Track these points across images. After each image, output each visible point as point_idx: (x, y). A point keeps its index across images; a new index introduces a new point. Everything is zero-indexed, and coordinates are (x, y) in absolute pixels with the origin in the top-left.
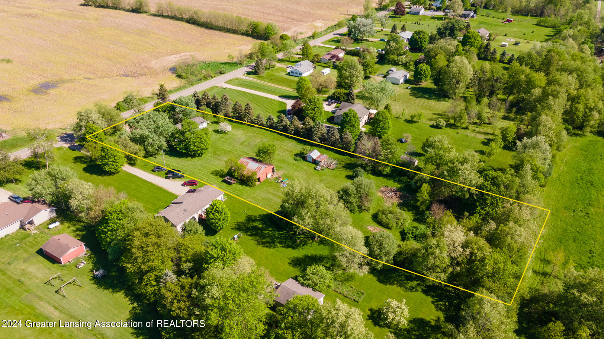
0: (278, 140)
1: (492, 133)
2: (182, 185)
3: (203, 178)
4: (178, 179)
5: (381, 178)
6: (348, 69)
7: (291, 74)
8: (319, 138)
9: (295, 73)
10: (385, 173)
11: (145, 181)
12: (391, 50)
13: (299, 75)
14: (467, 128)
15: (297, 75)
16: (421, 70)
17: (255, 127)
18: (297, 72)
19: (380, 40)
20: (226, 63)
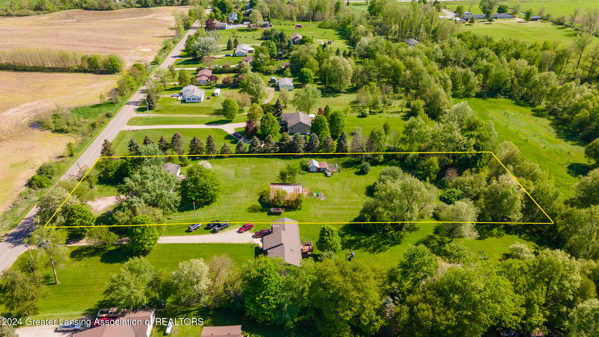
0: (264, 162)
1: (400, 111)
2: (239, 232)
3: (248, 219)
4: (226, 229)
5: (378, 166)
6: (254, 85)
7: (187, 101)
8: (303, 149)
9: (191, 99)
10: (381, 161)
11: (193, 244)
12: (262, 62)
13: (197, 101)
14: (381, 112)
15: (194, 101)
16: (307, 74)
17: (226, 157)
18: (194, 98)
19: (226, 56)
20: (97, 106)
